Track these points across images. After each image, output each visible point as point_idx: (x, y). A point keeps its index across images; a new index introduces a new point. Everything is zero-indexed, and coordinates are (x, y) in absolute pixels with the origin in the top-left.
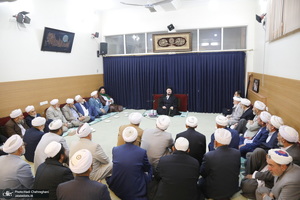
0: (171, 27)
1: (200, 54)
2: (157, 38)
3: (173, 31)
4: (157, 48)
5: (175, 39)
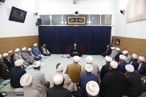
0: (77, 13)
1: (91, 26)
2: (69, 18)
3: (77, 15)
4: (69, 23)
5: (78, 19)
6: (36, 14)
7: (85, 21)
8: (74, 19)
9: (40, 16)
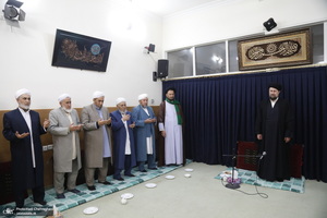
0: (270, 24)
2: (245, 46)
3: (274, 31)
4: (246, 63)
5: (278, 44)
6: (151, 48)
7: (303, 49)
8: (264, 46)
9: (169, 53)
